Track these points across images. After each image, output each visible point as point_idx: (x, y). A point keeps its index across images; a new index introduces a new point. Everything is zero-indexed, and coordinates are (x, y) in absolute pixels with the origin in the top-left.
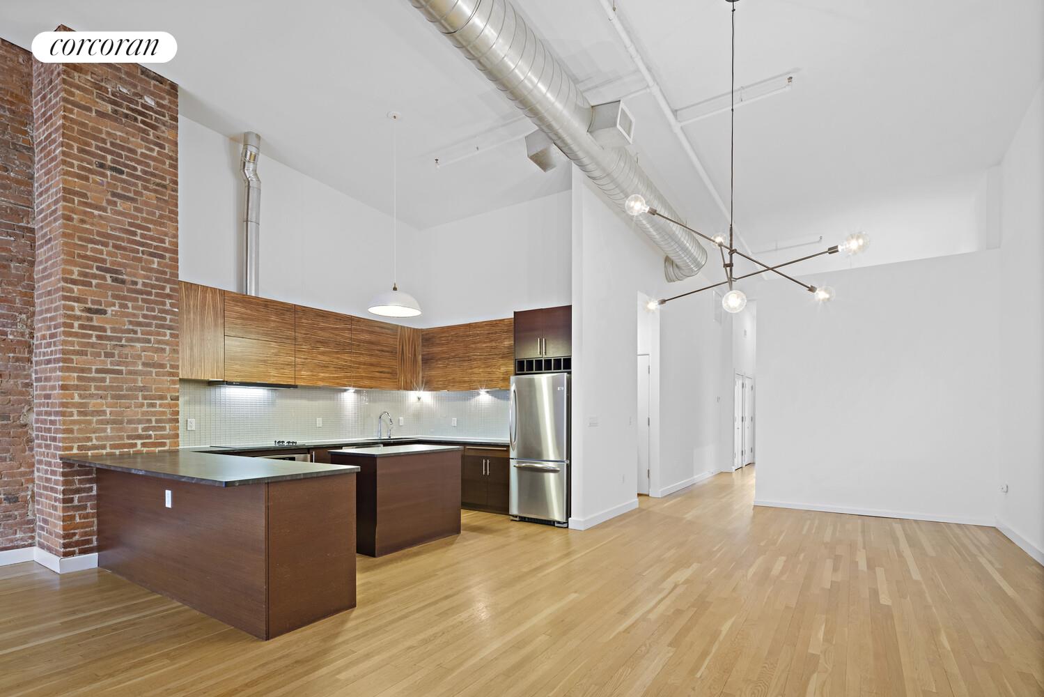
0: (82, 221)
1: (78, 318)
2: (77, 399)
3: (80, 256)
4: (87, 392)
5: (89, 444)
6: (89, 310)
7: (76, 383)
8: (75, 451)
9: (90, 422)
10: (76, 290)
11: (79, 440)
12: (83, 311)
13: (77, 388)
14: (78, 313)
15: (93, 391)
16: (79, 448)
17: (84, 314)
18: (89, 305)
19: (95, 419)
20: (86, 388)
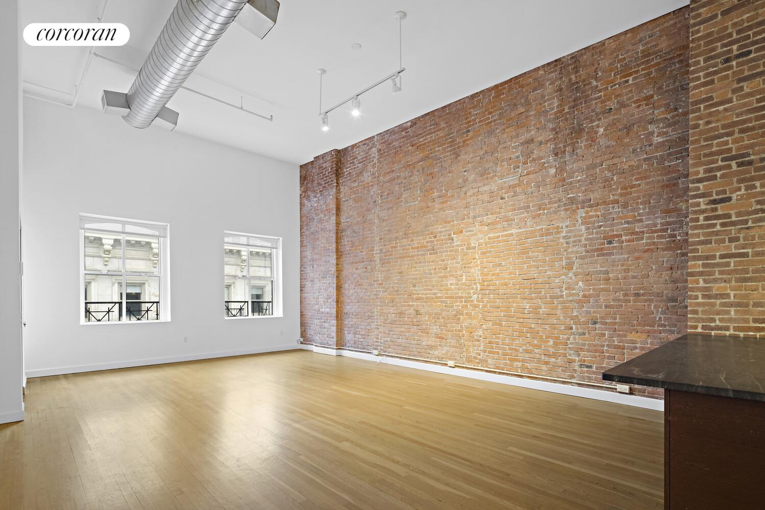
0: (708, 123)
1: (703, 211)
2: (702, 284)
3: (705, 155)
4: (712, 277)
5: (713, 324)
6: (714, 202)
7: (701, 269)
8: (699, 330)
9: (713, 305)
10: (701, 187)
11: (703, 320)
12: (708, 204)
13: (701, 274)
14: (703, 207)
15: (717, 276)
16: (703, 327)
17: (708, 207)
18: (715, 197)
19: (718, 302)
20: (711, 274)
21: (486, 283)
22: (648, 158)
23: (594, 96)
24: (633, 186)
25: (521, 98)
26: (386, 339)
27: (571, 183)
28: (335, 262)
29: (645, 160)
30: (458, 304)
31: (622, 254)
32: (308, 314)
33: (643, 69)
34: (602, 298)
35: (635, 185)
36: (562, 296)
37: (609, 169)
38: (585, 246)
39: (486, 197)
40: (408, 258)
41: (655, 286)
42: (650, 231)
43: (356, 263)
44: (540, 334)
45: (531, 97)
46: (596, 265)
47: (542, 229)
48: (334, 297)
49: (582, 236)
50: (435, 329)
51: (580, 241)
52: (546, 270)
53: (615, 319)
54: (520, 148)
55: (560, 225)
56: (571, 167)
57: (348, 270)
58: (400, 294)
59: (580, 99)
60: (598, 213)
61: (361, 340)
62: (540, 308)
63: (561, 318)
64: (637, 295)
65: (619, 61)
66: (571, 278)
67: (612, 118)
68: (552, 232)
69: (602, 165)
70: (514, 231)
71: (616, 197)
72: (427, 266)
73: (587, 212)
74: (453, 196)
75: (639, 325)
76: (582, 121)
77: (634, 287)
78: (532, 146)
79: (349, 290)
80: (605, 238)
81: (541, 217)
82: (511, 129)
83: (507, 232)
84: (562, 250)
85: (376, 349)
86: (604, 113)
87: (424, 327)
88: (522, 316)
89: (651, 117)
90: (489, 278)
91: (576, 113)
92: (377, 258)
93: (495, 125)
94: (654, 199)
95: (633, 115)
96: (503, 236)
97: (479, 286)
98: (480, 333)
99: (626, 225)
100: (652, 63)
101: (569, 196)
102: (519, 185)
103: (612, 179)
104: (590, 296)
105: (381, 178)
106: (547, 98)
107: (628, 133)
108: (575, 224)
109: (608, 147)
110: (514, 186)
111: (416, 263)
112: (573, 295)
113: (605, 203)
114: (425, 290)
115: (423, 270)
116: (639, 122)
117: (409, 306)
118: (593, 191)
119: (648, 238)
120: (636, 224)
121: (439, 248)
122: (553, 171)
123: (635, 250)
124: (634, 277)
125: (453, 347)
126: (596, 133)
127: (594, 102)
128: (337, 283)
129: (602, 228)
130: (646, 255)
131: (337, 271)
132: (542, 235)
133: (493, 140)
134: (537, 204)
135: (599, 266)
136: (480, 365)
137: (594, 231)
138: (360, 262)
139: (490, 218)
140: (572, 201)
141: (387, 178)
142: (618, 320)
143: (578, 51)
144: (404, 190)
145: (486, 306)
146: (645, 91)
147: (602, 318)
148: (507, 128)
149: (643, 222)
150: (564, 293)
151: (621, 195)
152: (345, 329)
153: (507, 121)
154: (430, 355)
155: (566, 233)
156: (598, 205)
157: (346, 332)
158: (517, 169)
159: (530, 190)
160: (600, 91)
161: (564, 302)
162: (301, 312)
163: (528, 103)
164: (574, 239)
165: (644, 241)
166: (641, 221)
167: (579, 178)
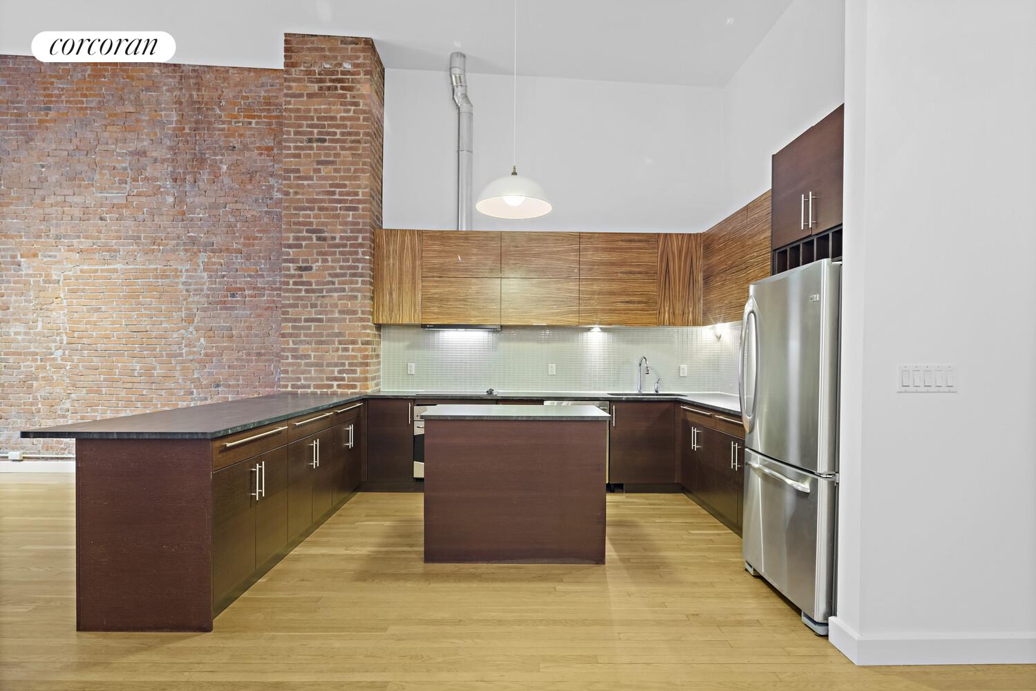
0: (296, 193)
1: (293, 276)
2: (291, 345)
3: (295, 223)
4: (299, 339)
5: (299, 383)
6: (300, 269)
7: (291, 331)
8: (289, 389)
9: (299, 365)
10: (291, 253)
11: (292, 380)
12: (296, 270)
13: (291, 335)
14: (292, 272)
15: (302, 338)
16: (293, 386)
17: (297, 273)
18: (301, 264)
19: (303, 362)
20: (298, 336)
21: (76, 334)
22: (269, 212)
23: (217, 126)
24: (255, 238)
25: (130, 93)
27: (192, 219)
29: (266, 212)
30: (28, 363)
31: (244, 309)
33: (265, 117)
34: (225, 358)
35: (257, 237)
36: (181, 355)
37: (232, 212)
38: (208, 296)
39: (77, 212)
41: (274, 345)
42: (270, 289)
44: (155, 401)
45: (143, 95)
46: (218, 320)
47: (156, 269)
49: (204, 284)
51: (202, 290)
52: (161, 321)
53: (238, 380)
54: (128, 158)
55: (180, 268)
56: (192, 200)
59: (202, 123)
60: (221, 261)
62: (154, 368)
63: (180, 381)
64: (259, 354)
65: (243, 98)
66: (192, 332)
67: (235, 157)
68: (169, 275)
69: (226, 208)
70: (119, 266)
71: (239, 247)
73: (209, 258)
75: (261, 386)
76: (204, 150)
77: (256, 347)
78: (143, 160)
80: (228, 290)
81: (155, 254)
82: (115, 128)
83: (109, 267)
84: (181, 298)
86: (227, 148)
88: (130, 379)
89: (270, 169)
90: (82, 327)
91: (198, 138)
93: (91, 114)
94: (274, 255)
95: (255, 161)
96: (102, 271)
97: (65, 338)
98: (67, 405)
99: (249, 279)
100: (273, 114)
101: (189, 234)
102: (126, 207)
103: (236, 226)
104: (211, 355)
106: (163, 105)
107: (251, 180)
108: (196, 269)
109: (231, 188)
110: (119, 206)
112: (194, 353)
113: (228, 250)
116: (261, 171)
118: (215, 235)
119: (269, 295)
120: (258, 279)
122: (170, 200)
123: (257, 307)
124: (256, 336)
126: (220, 169)
127: (217, 133)
129: (225, 279)
130: (267, 313)
132: (156, 277)
133: (90, 136)
134: (150, 237)
135: (222, 321)
136: (66, 452)
137: (217, 280)
139: (85, 244)
140: (193, 241)
142: (241, 382)
143: (200, 66)
145: (76, 367)
146: (267, 141)
147: (226, 380)
148: (109, 124)
149: (264, 277)
150: (184, 351)
151: (244, 245)
153: (110, 115)
155: (186, 278)
156: (221, 251)
158: (124, 185)
159: (141, 217)
160: (223, 122)
161: (183, 362)
163: (138, 102)
164: (195, 287)
165: (265, 298)
166: (262, 276)
167: (201, 215)
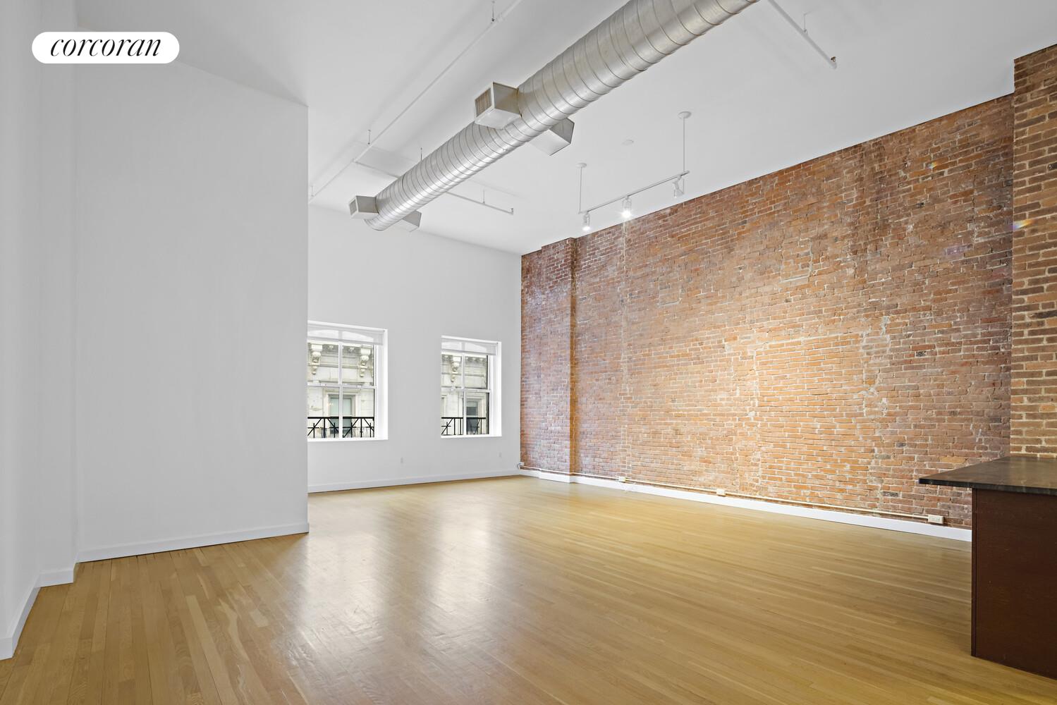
1: (1029, 325)
2: (1026, 402)
3: (1031, 265)
4: (1037, 395)
5: (1038, 446)
6: (1040, 315)
7: (1025, 387)
8: (1023, 452)
9: (1039, 425)
10: (1026, 299)
11: (1027, 441)
12: (1033, 317)
13: (1025, 392)
14: (1028, 320)
15: (1043, 394)
16: (1028, 449)
17: (1034, 320)
18: (1041, 310)
19: (1045, 422)
20: (1036, 392)
21: (765, 399)
22: (966, 261)
23: (901, 188)
24: (949, 291)
25: (812, 187)
26: (635, 463)
27: (874, 285)
28: (569, 372)
29: (963, 262)
30: (730, 422)
31: (935, 367)
32: (532, 433)
33: (961, 161)
34: (910, 417)
35: (951, 290)
36: (861, 414)
37: (920, 271)
38: (891, 357)
39: (766, 299)
40: (665, 369)
41: (974, 404)
42: (969, 342)
43: (595, 372)
44: (835, 457)
45: (824, 186)
46: (903, 379)
47: (837, 337)
48: (568, 413)
49: (887, 345)
50: (700, 452)
51: (884, 352)
52: (842, 384)
53: (927, 440)
54: (811, 244)
55: (860, 333)
56: (873, 267)
57: (585, 381)
58: (655, 410)
59: (885, 191)
60: (907, 321)
61: (603, 464)
62: (835, 427)
63: (861, 439)
64: (954, 413)
65: (933, 150)
66: (873, 393)
67: (923, 213)
68: (850, 342)
69: (912, 267)
70: (802, 339)
71: (928, 303)
72: (690, 378)
73: (893, 319)
74: (723, 297)
75: (956, 447)
76: (887, 216)
77: (949, 405)
78: (824, 242)
79: (587, 404)
80: (914, 349)
81: (835, 324)
82: (799, 222)
83: (794, 340)
84: (862, 362)
85: (622, 475)
86: (914, 207)
87: (686, 449)
88: (811, 436)
89: (969, 214)
90: (771, 392)
91: (880, 206)
92: (624, 367)
93: (778, 216)
94: (973, 307)
95: (948, 211)
96: (787, 344)
97: (757, 402)
98: (758, 456)
99: (940, 335)
100: (972, 155)
101: (870, 300)
102: (808, 286)
103: (924, 283)
104: (896, 414)
105: (631, 274)
106: (844, 187)
107: (942, 232)
108: (877, 332)
109: (919, 246)
110: (802, 287)
111: (676, 374)
112: (875, 413)
113: (914, 309)
114: (689, 405)
115: (685, 382)
116: (956, 220)
117: (666, 424)
118: (899, 296)
119: (967, 350)
120: (952, 334)
121: (706, 357)
122: (851, 271)
123: (951, 364)
124: (949, 393)
125: (723, 472)
126: (905, 230)
127: (901, 195)
128: (571, 396)
129: (911, 338)
130: (964, 369)
131: (571, 382)
132: (837, 344)
133: (777, 234)
134: (831, 309)
135: (907, 381)
136: (758, 493)
137: (902, 340)
138: (601, 372)
139: (773, 324)
140: (875, 306)
141: (639, 273)
142: (930, 442)
143: (882, 137)
144: (661, 289)
145: (766, 425)
146: (963, 186)
147: (911, 439)
148: (794, 220)
149: (960, 331)
150: (864, 411)
151: (934, 301)
152: (581, 451)
153: (795, 212)
154: (693, 483)
155: (867, 342)
156: (906, 311)
157: (582, 455)
158: (807, 268)
159: (822, 293)
160: (909, 183)
161: (864, 421)
162: (522, 431)
163: (820, 193)
164: (877, 349)
165: (962, 353)
166: (958, 330)
167: (883, 280)
